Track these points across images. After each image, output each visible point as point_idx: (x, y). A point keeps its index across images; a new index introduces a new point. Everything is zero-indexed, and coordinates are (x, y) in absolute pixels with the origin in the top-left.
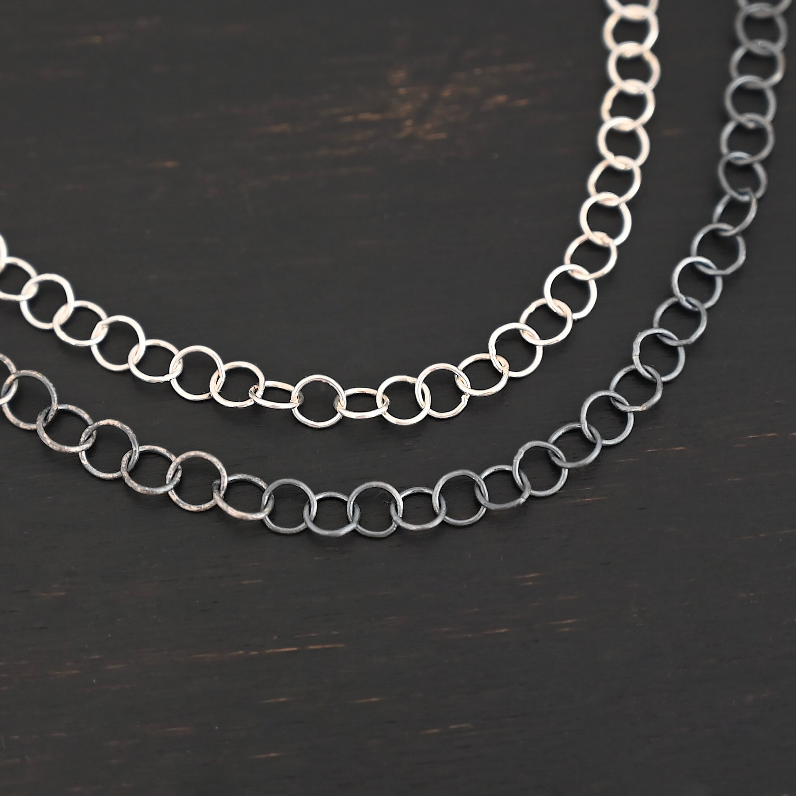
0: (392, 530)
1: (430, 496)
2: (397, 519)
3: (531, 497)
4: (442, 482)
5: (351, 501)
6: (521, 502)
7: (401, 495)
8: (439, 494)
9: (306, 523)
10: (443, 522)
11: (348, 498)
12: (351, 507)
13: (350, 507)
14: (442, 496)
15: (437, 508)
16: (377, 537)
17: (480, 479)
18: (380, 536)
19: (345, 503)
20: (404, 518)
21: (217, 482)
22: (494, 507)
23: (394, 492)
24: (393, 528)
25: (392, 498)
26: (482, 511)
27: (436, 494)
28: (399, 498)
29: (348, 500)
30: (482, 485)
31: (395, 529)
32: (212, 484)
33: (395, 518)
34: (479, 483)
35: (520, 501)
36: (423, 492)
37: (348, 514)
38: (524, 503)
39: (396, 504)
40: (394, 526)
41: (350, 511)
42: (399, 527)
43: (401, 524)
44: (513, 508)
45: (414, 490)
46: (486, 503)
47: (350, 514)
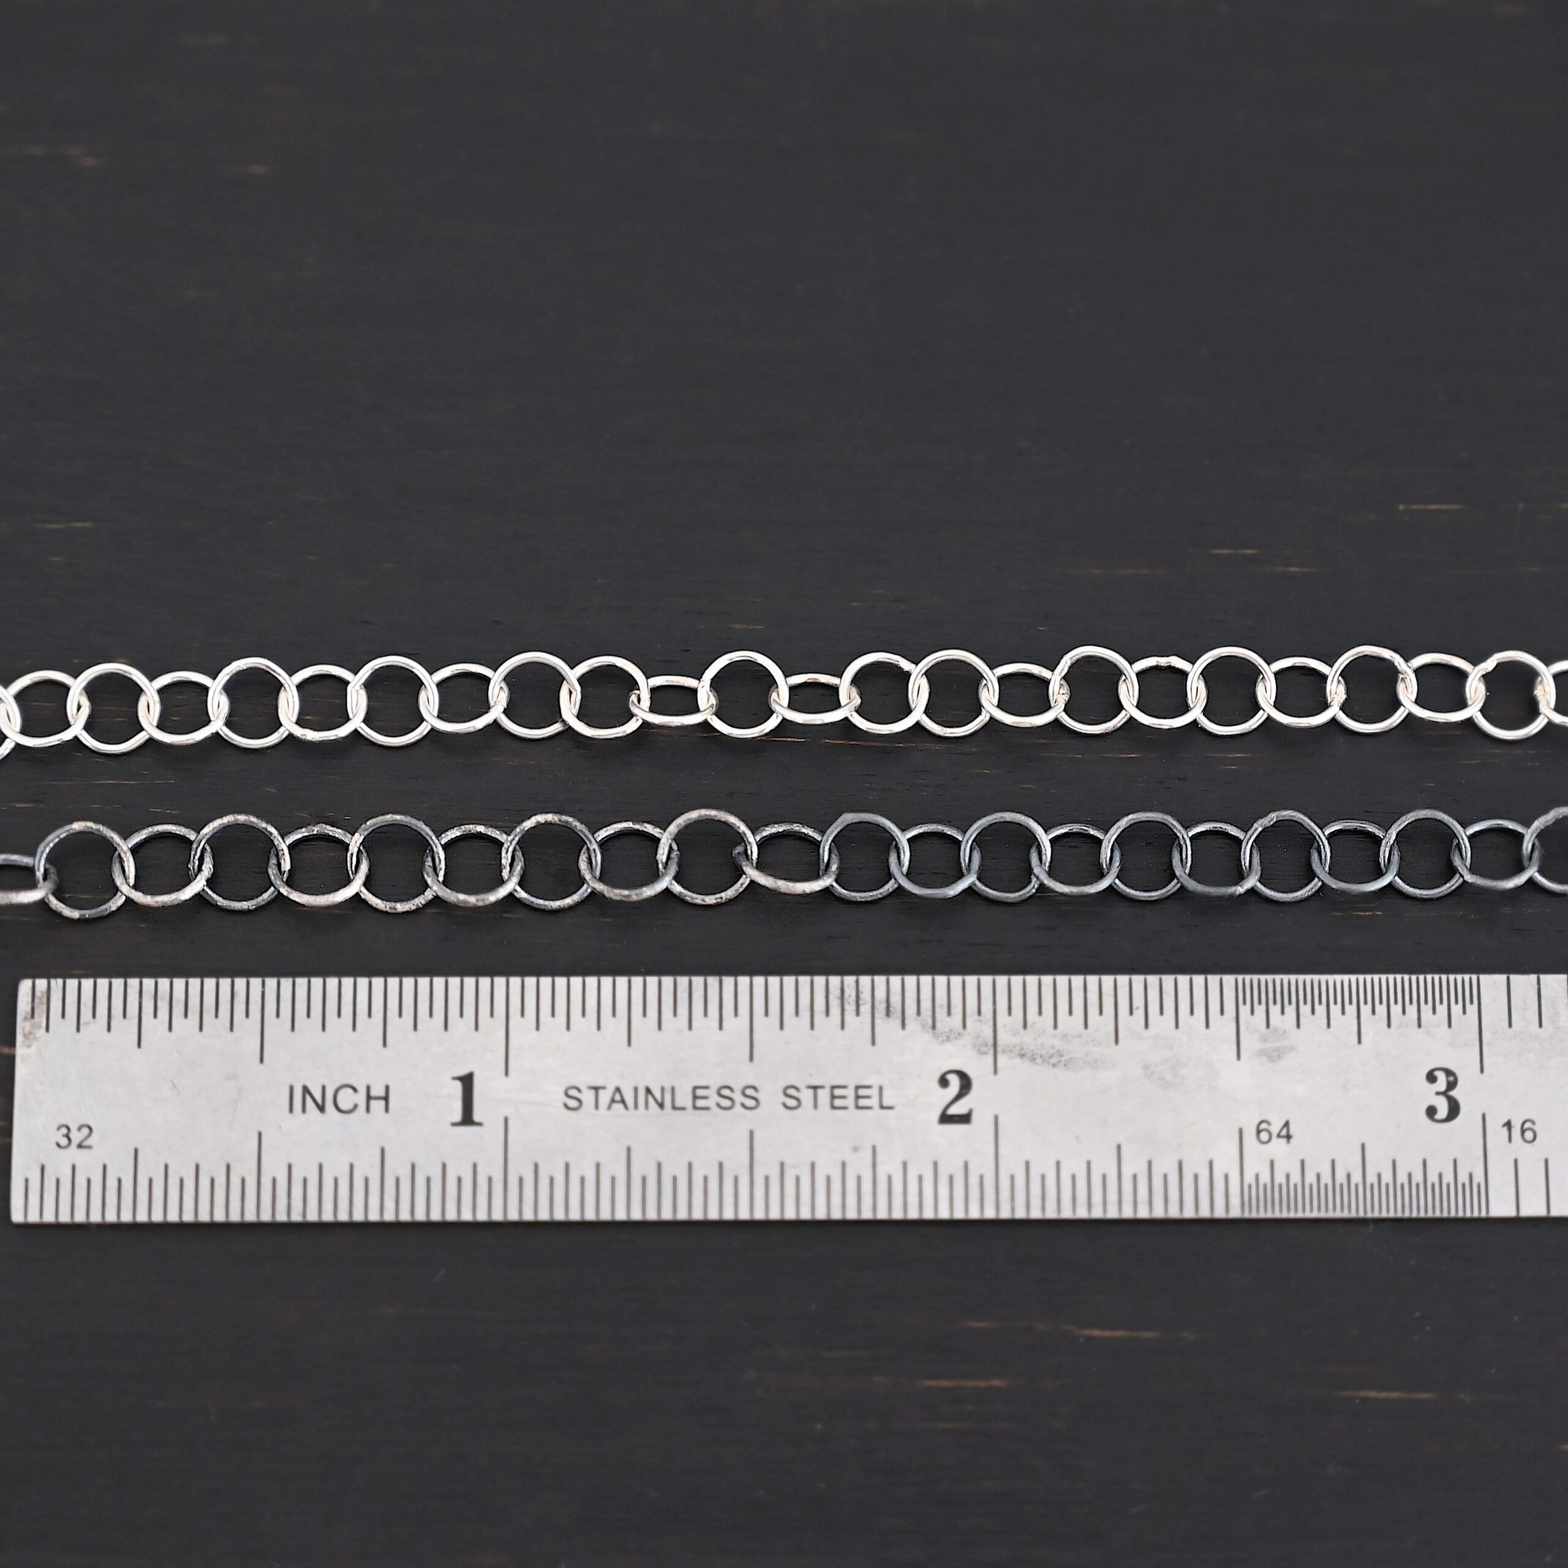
0: (1029, 892)
1: (1099, 842)
2: (1040, 872)
3: (1252, 891)
4: (1124, 823)
5: (967, 841)
6: (1237, 893)
7: (1048, 835)
8: (1114, 843)
9: (895, 879)
10: (1111, 888)
11: (964, 836)
12: (967, 850)
13: (965, 849)
14: (1117, 846)
15: (1106, 861)
16: (1005, 900)
17: (1185, 836)
18: (1009, 901)
19: (958, 843)
20: (1051, 873)
21: (739, 849)
22: (1192, 885)
23: (1039, 831)
24: (1031, 889)
25: (1033, 839)
26: (1172, 887)
27: (1109, 840)
28: (1045, 839)
29: (963, 839)
30: (1186, 847)
31: (1034, 891)
32: (733, 856)
33: (1037, 870)
34: (1182, 842)
35: (1236, 891)
36: (1087, 832)
37: (962, 861)
38: (1240, 895)
39: (1039, 849)
40: (1034, 886)
41: (964, 856)
42: (1042, 886)
43: (1045, 882)
44: (1221, 898)
45: (1071, 828)
46: (1184, 875)
47: (965, 860)
